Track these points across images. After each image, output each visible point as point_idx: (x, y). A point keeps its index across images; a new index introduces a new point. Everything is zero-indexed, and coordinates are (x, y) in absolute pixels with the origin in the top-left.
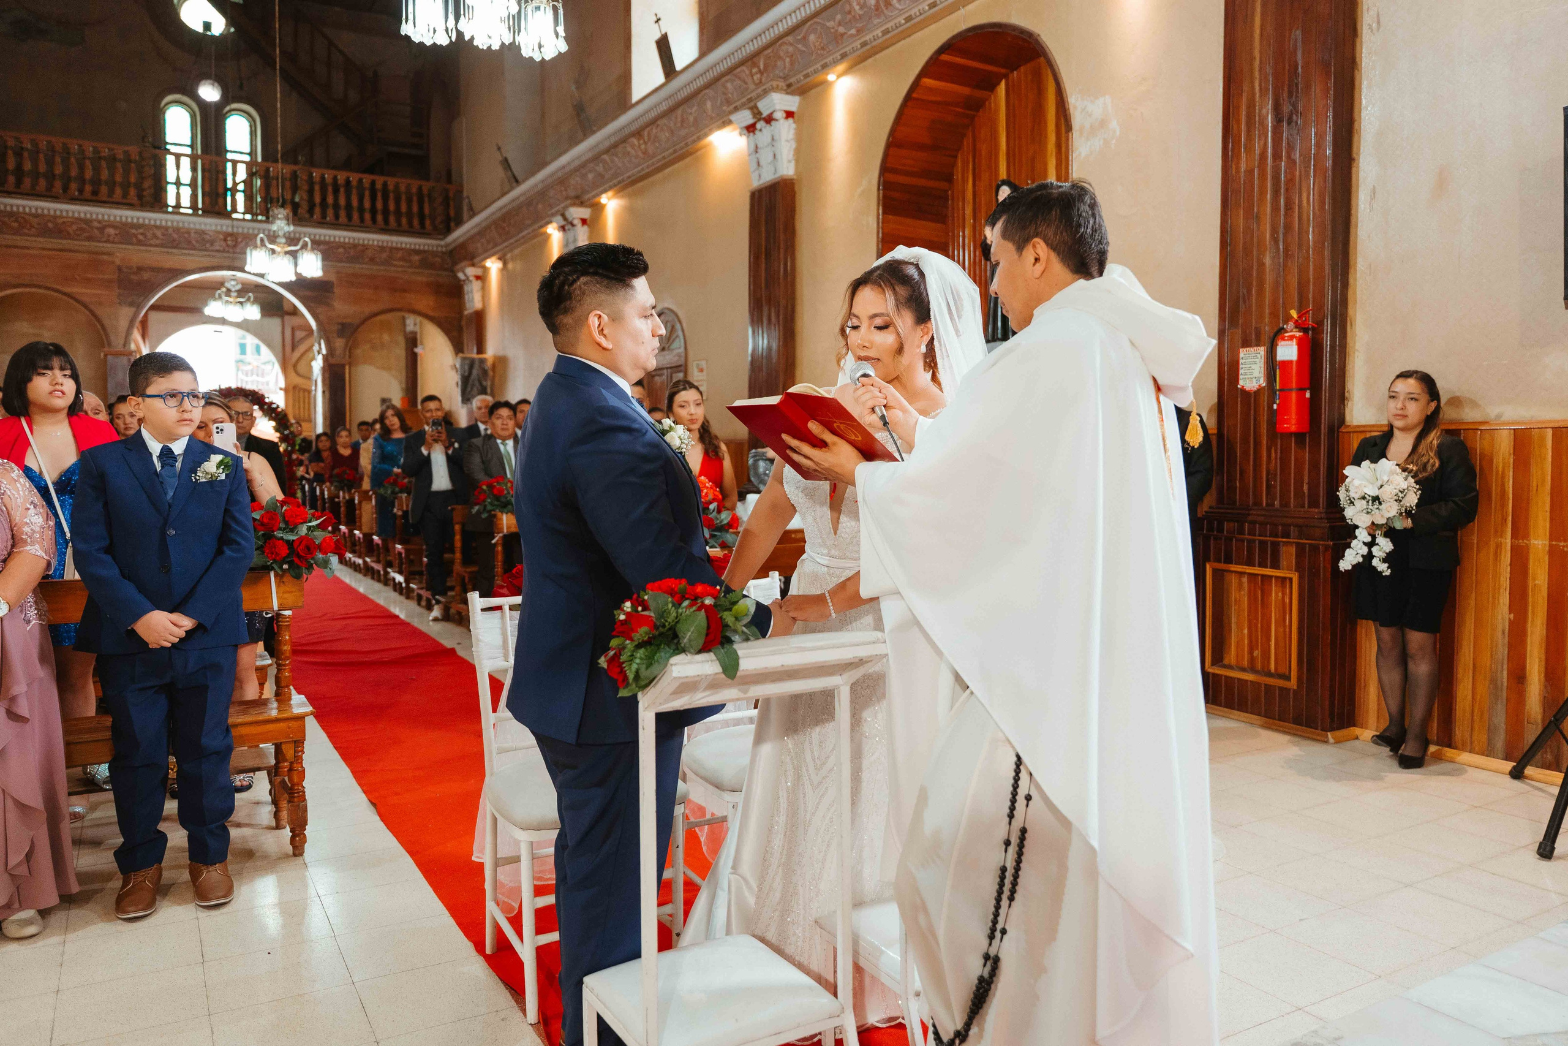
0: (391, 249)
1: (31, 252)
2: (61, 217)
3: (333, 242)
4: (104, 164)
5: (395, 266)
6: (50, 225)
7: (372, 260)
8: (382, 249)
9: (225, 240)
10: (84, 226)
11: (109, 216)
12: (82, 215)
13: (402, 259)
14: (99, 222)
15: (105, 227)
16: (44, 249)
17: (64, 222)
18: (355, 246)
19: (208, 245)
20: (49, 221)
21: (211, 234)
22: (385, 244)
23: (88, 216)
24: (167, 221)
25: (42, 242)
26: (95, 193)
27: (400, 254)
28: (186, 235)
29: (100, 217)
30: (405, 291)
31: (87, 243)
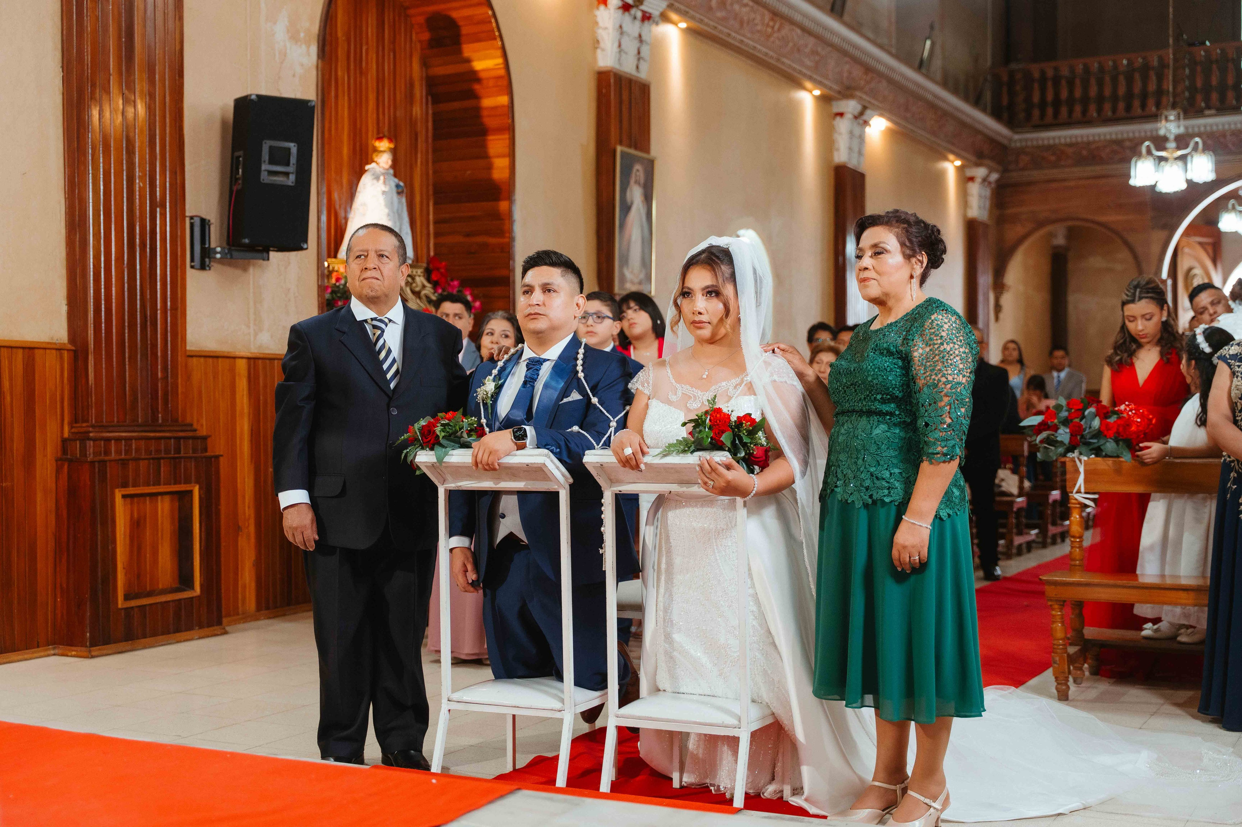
1: (1066, 184)
2: (1094, 142)
4: (1137, 76)
6: (1085, 153)
10: (1115, 147)
11: (1140, 132)
12: (1114, 137)
16: (1080, 179)
20: (1084, 148)
23: (1120, 136)
24: (1199, 127)
25: (1078, 171)
26: (1128, 108)
28: (1222, 140)
29: (1131, 135)
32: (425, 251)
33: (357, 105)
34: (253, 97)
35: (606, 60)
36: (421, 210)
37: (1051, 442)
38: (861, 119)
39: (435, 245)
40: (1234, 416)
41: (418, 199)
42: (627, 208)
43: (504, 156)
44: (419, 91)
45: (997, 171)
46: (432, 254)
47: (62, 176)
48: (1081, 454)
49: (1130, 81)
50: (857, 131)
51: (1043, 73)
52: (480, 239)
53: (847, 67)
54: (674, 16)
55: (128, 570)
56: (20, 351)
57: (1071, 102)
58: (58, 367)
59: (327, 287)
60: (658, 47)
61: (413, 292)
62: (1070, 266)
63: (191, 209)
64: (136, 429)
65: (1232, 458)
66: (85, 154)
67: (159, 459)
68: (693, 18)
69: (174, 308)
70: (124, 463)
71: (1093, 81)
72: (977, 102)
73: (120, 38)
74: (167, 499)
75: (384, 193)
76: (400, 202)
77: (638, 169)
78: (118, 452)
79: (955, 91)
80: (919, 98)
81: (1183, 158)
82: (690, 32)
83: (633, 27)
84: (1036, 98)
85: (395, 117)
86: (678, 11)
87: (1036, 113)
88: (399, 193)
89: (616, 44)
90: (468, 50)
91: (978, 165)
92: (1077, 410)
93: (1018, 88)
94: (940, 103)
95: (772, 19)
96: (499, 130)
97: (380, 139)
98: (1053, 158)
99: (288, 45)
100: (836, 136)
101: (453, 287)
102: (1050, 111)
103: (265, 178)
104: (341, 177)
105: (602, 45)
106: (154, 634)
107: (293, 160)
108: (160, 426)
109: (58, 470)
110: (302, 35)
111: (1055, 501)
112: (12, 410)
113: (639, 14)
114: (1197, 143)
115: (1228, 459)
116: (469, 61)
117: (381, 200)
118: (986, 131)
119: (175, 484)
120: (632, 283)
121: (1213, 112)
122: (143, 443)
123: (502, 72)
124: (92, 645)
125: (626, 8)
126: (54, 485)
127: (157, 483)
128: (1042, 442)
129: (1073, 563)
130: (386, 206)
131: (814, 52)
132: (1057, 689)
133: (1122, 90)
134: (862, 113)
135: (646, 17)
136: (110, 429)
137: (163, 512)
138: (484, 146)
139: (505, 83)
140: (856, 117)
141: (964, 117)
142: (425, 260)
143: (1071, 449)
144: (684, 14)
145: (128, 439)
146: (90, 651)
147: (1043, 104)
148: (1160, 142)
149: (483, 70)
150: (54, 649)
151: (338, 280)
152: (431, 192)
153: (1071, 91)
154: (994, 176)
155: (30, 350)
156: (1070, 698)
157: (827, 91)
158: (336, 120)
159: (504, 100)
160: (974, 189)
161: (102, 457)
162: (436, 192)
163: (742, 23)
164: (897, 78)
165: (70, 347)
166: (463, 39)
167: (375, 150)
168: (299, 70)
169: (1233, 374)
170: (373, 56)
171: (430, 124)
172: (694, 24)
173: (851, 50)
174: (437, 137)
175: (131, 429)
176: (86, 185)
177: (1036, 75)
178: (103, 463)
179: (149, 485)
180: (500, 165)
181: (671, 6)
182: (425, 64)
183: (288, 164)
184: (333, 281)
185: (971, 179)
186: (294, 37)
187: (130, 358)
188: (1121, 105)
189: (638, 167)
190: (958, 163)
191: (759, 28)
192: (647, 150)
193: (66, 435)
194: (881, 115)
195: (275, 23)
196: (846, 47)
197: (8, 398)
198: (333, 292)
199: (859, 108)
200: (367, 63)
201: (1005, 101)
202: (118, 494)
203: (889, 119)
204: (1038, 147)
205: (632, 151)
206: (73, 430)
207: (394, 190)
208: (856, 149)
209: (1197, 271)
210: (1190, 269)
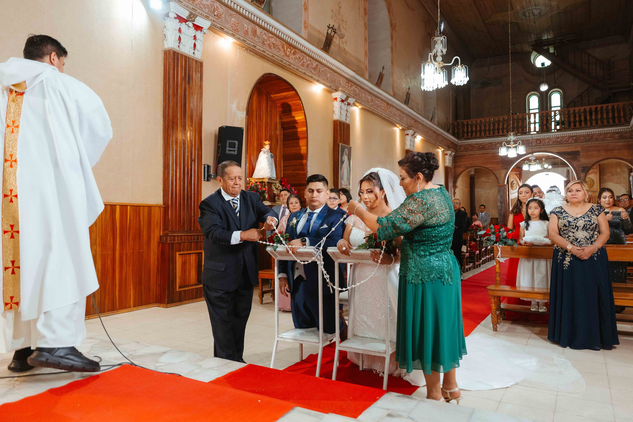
0: (605, 134)
2: (483, 143)
3: (578, 135)
4: (496, 123)
5: (608, 140)
6: (481, 146)
7: (596, 140)
8: (600, 134)
9: (536, 142)
10: (490, 145)
12: (489, 142)
13: (611, 137)
14: (495, 143)
15: (496, 144)
16: (480, 154)
17: (484, 145)
18: (588, 135)
19: (530, 145)
20: (480, 145)
21: (531, 140)
22: (602, 132)
23: (491, 142)
25: (478, 152)
26: (494, 133)
27: (609, 135)
29: (495, 141)
30: (613, 150)
31: (491, 150)
32: (280, 175)
33: (259, 130)
34: (224, 127)
35: (336, 117)
36: (279, 163)
37: (488, 240)
38: (414, 136)
39: (283, 173)
40: (560, 232)
41: (278, 159)
42: (343, 162)
43: (304, 146)
44: (279, 127)
45: (454, 152)
46: (282, 176)
47: (162, 151)
48: (499, 244)
49: (494, 125)
50: (412, 140)
51: (467, 123)
52: (297, 172)
53: (409, 120)
54: (357, 104)
55: (181, 278)
56: (147, 208)
57: (476, 132)
58: (159, 212)
59: (248, 187)
60: (352, 114)
61: (276, 188)
62: (476, 180)
63: (203, 162)
64: (184, 232)
65: (559, 248)
66: (169, 144)
67: (191, 242)
68: (363, 105)
69: (198, 193)
70: (180, 244)
71: (483, 125)
72: (448, 131)
73: (182, 108)
74: (194, 255)
75: (267, 157)
76: (272, 160)
77: (346, 151)
78: (178, 240)
79: (441, 128)
80: (431, 130)
81: (516, 147)
82: (363, 109)
83: (345, 107)
84: (466, 130)
85: (271, 134)
86: (358, 102)
87: (466, 135)
88: (271, 157)
89: (340, 112)
90: (294, 114)
91: (448, 150)
92: (497, 229)
93: (460, 127)
94: (437, 131)
95: (387, 106)
96: (303, 138)
97: (266, 141)
98: (471, 148)
99: (237, 111)
100: (406, 141)
101: (288, 187)
102: (470, 134)
103: (227, 152)
104: (254, 153)
105: (335, 112)
106: (189, 299)
107: (236, 146)
108: (192, 231)
109: (158, 246)
110: (241, 108)
111: (477, 254)
112: (143, 227)
113: (347, 103)
114: (520, 142)
115: (557, 248)
116: (294, 117)
117: (266, 160)
118: (451, 140)
119: (196, 250)
120: (344, 185)
121: (520, 134)
122: (186, 237)
123: (304, 120)
124: (168, 304)
125: (342, 101)
126: (157, 252)
127: (191, 250)
128: (485, 240)
129: (497, 282)
130: (267, 161)
131: (400, 116)
132: (493, 327)
133: (492, 128)
134: (414, 134)
135: (349, 104)
136: (176, 233)
137: (192, 259)
138: (298, 143)
139: (305, 124)
140: (412, 135)
141: (444, 136)
142: (280, 178)
143: (496, 242)
144: (360, 103)
145: (181, 236)
146: (167, 306)
147: (468, 132)
148: (508, 142)
149: (298, 120)
150: (156, 304)
151: (252, 184)
152: (282, 157)
153: (476, 128)
154: (453, 154)
155: (150, 207)
156: (498, 330)
157: (403, 127)
158: (253, 135)
159: (305, 129)
160: (447, 157)
161: (173, 242)
162: (283, 158)
163: (378, 107)
164: (425, 124)
165: (163, 206)
166: (292, 110)
167: (265, 144)
168: (240, 119)
169: (559, 218)
170: (264, 115)
171: (282, 137)
172: (363, 107)
173: (411, 115)
174: (284, 140)
175: (182, 232)
176: (170, 155)
177: (465, 123)
178: (173, 244)
179: (188, 251)
180: (303, 149)
181: (356, 101)
182: (280, 118)
183: (235, 148)
184: (250, 185)
185: (446, 154)
186: (238, 109)
187: (183, 209)
188: (491, 132)
189: (346, 150)
190: (442, 150)
191: (383, 108)
192: (349, 145)
193: (161, 235)
194: (420, 135)
195: (232, 104)
196: (409, 114)
197: (142, 223)
198: (250, 188)
199: (413, 132)
200: (262, 117)
201: (456, 131)
202: (177, 254)
203: (422, 136)
204: (466, 145)
205: (344, 145)
206: (164, 233)
207: (270, 156)
208: (412, 145)
209: (515, 182)
210: (513, 182)
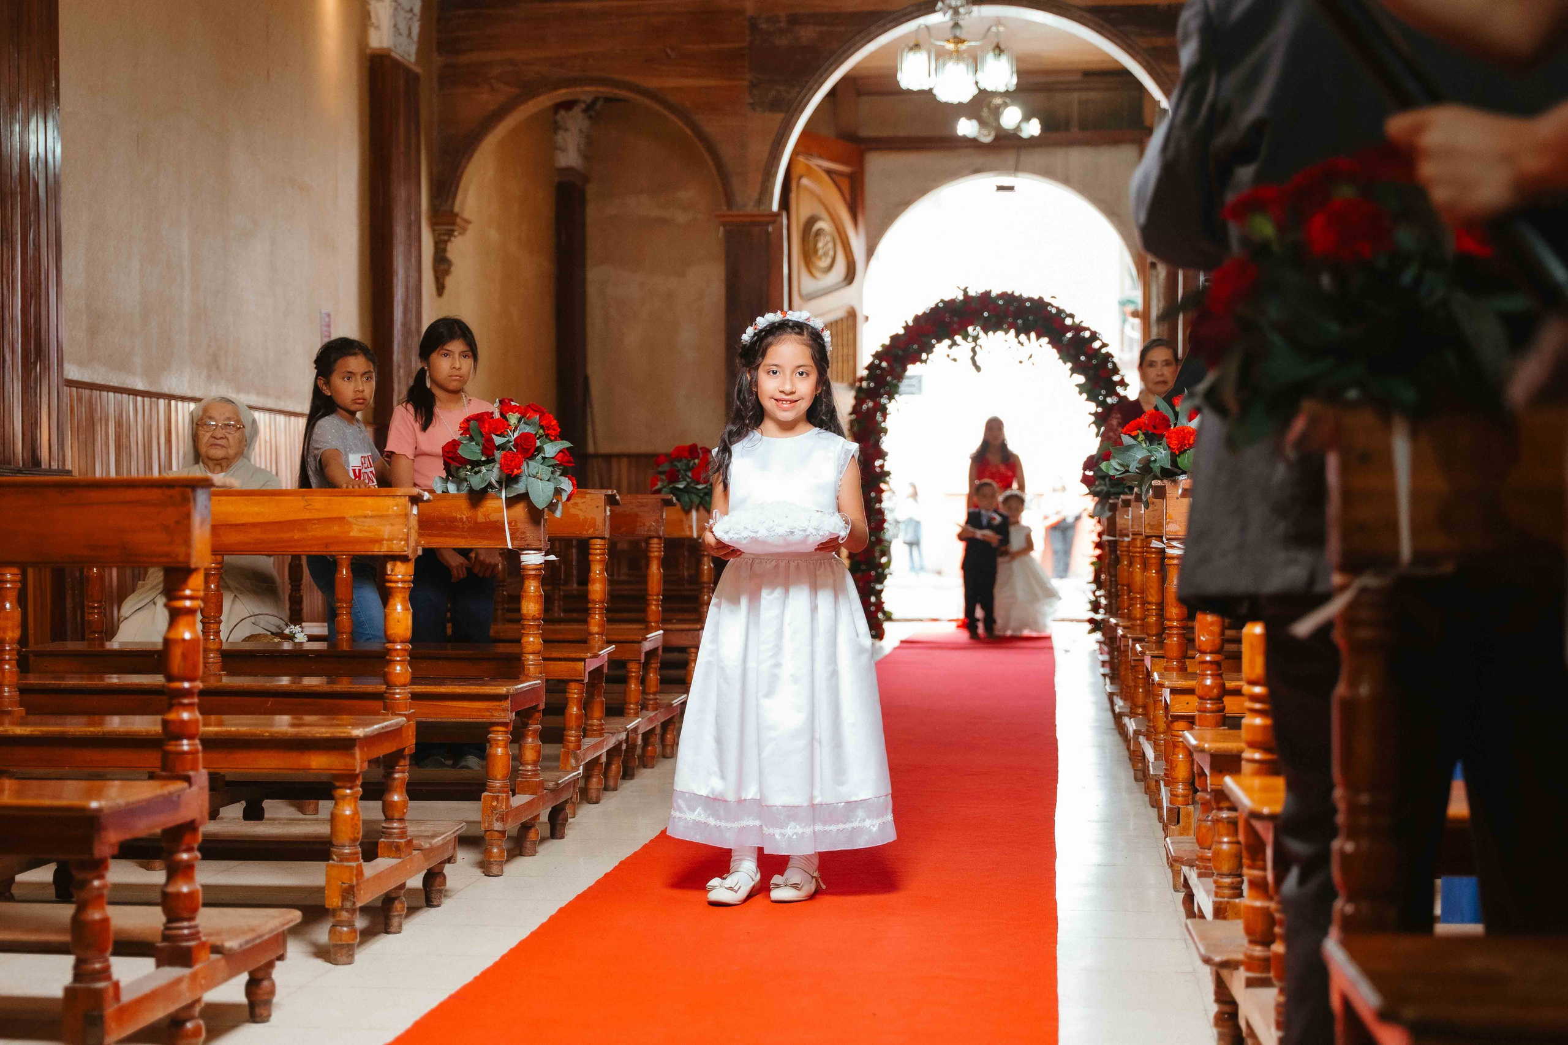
62: (591, 209)
209: (823, 225)
210: (812, 221)
